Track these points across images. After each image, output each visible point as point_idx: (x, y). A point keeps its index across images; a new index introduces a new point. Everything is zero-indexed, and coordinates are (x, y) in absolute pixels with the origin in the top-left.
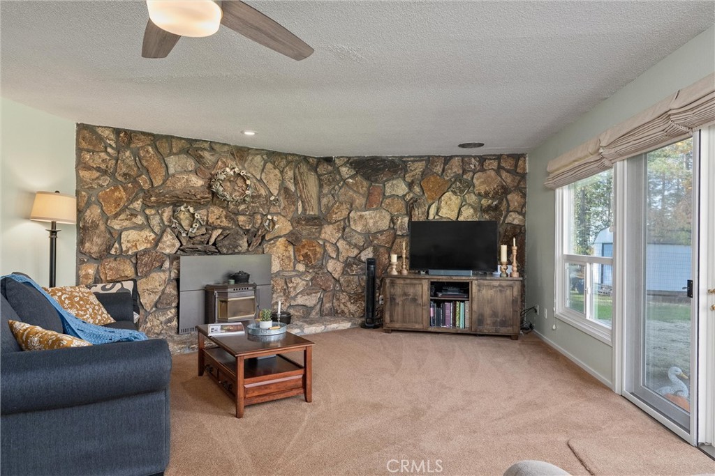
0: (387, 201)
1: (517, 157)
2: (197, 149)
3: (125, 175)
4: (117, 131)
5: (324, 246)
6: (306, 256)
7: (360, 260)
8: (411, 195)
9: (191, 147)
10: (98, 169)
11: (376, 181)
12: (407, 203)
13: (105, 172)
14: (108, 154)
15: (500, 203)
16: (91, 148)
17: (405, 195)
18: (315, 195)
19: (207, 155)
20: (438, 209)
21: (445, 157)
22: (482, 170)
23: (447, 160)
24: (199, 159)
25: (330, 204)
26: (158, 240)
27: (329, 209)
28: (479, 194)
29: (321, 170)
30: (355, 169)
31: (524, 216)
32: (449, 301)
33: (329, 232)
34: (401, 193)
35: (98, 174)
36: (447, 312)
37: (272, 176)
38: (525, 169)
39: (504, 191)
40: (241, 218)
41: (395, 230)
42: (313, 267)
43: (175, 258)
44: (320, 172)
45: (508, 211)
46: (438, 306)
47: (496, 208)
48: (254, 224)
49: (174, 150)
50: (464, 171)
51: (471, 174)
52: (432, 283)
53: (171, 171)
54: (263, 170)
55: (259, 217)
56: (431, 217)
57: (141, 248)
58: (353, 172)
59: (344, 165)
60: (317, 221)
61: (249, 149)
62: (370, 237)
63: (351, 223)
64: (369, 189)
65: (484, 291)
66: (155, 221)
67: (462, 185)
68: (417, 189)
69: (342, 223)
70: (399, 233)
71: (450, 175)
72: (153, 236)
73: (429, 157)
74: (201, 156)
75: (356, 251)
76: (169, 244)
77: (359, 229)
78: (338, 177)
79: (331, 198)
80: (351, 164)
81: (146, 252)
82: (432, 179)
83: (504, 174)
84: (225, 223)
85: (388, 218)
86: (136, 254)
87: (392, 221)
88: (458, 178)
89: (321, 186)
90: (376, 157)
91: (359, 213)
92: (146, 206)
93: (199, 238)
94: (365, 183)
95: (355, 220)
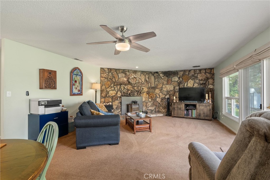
0: (173, 82)
1: (211, 69)
2: (125, 72)
3: (110, 78)
4: (108, 69)
5: (156, 94)
6: (151, 97)
7: (165, 98)
8: (179, 81)
9: (124, 71)
10: (104, 77)
11: (170, 77)
12: (178, 83)
13: (106, 78)
14: (106, 74)
15: (206, 82)
16: (103, 73)
17: (178, 81)
18: (153, 82)
19: (127, 73)
20: (187, 84)
21: (189, 70)
22: (200, 73)
23: (190, 71)
24: (126, 74)
25: (157, 84)
26: (117, 93)
27: (157, 85)
28: (200, 80)
29: (155, 75)
30: (164, 74)
31: (214, 85)
32: (190, 109)
33: (157, 91)
34: (176, 80)
35: (104, 79)
36: (190, 112)
37: (143, 77)
38: (214, 72)
39: (208, 79)
40: (135, 88)
41: (175, 90)
42: (153, 100)
43: (120, 97)
44: (155, 76)
45: (209, 84)
46: (187, 111)
47: (205, 84)
48: (138, 89)
49: (120, 72)
50: (195, 74)
51: (197, 74)
52: (185, 104)
53: (120, 77)
54: (140, 76)
55: (140, 87)
56: (185, 87)
57: (113, 95)
58: (163, 75)
59: (161, 73)
60: (154, 88)
61: (137, 71)
62: (168, 92)
63: (163, 88)
64: (168, 80)
65: (201, 107)
66: (116, 89)
67: (194, 77)
68: (181, 79)
69: (161, 88)
70: (176, 91)
71: (190, 75)
72: (116, 92)
73: (184, 70)
74: (126, 73)
75: (164, 96)
76: (119, 94)
77: (165, 90)
78: (159, 77)
79: (158, 82)
80: (163, 73)
81: (114, 96)
82: (185, 76)
83: (207, 74)
84: (132, 89)
85: (173, 87)
86: (112, 96)
87: (174, 88)
88: (193, 76)
89: (155, 79)
90: (169, 71)
91: (165, 86)
92: (114, 85)
93: (126, 93)
94: (167, 78)
95: (164, 88)
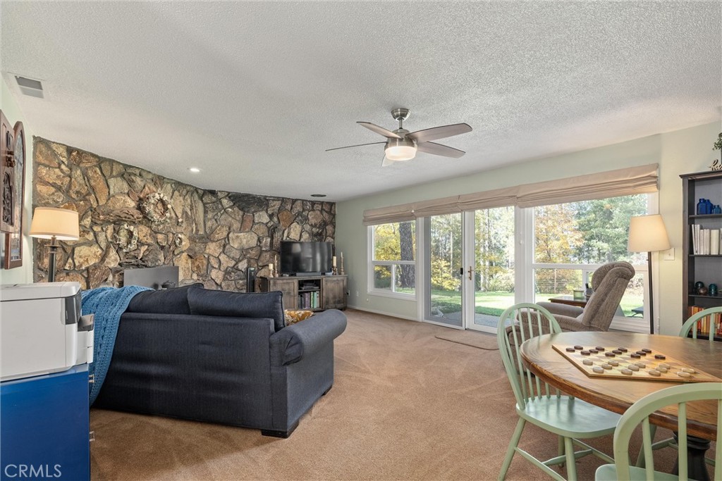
0: (256, 226)
1: (332, 204)
2: (130, 174)
3: (78, 192)
4: (70, 150)
5: (208, 259)
6: (198, 267)
7: (238, 269)
8: (272, 223)
9: (127, 172)
10: (53, 185)
11: (248, 212)
12: (269, 228)
13: (59, 189)
14: (62, 171)
15: (323, 231)
16: (47, 163)
17: (267, 223)
18: (202, 219)
19: (138, 181)
20: (289, 233)
21: (293, 200)
22: (313, 210)
23: (294, 201)
24: (130, 183)
25: (214, 227)
26: (103, 258)
27: (213, 231)
28: (311, 225)
29: (206, 199)
30: (232, 201)
31: (333, 238)
32: (307, 292)
33: (213, 249)
34: (265, 221)
35: (53, 190)
36: (307, 299)
37: (178, 201)
38: (335, 211)
39: (324, 224)
40: (160, 237)
41: (261, 247)
42: (201, 276)
43: (118, 272)
44: (205, 201)
45: (326, 237)
46: (301, 296)
47: (320, 234)
48: (168, 241)
49: (114, 173)
50: (304, 210)
51: (307, 212)
52: (299, 281)
53: (112, 192)
54: (172, 197)
55: (171, 235)
56: (284, 239)
57: (91, 263)
58: (232, 204)
59: (225, 197)
60: (207, 238)
61: (164, 178)
62: (244, 252)
63: (231, 241)
64: (243, 217)
65: (329, 284)
66: (101, 238)
67: (301, 218)
68: (275, 219)
69: (223, 241)
70: (264, 249)
71: (295, 211)
72: (100, 251)
73: (283, 198)
74: (133, 181)
75: (234, 263)
76: (113, 260)
77: (236, 246)
78: (220, 206)
79: (215, 222)
80: (230, 197)
81: (95, 267)
82: (285, 213)
83: (325, 214)
84: (150, 241)
85: (256, 238)
86: (87, 269)
87: (259, 240)
88: (299, 214)
89: (206, 212)
90: (250, 195)
91: (236, 234)
92: (94, 223)
93: (132, 253)
94: (241, 213)
95: (233, 239)
